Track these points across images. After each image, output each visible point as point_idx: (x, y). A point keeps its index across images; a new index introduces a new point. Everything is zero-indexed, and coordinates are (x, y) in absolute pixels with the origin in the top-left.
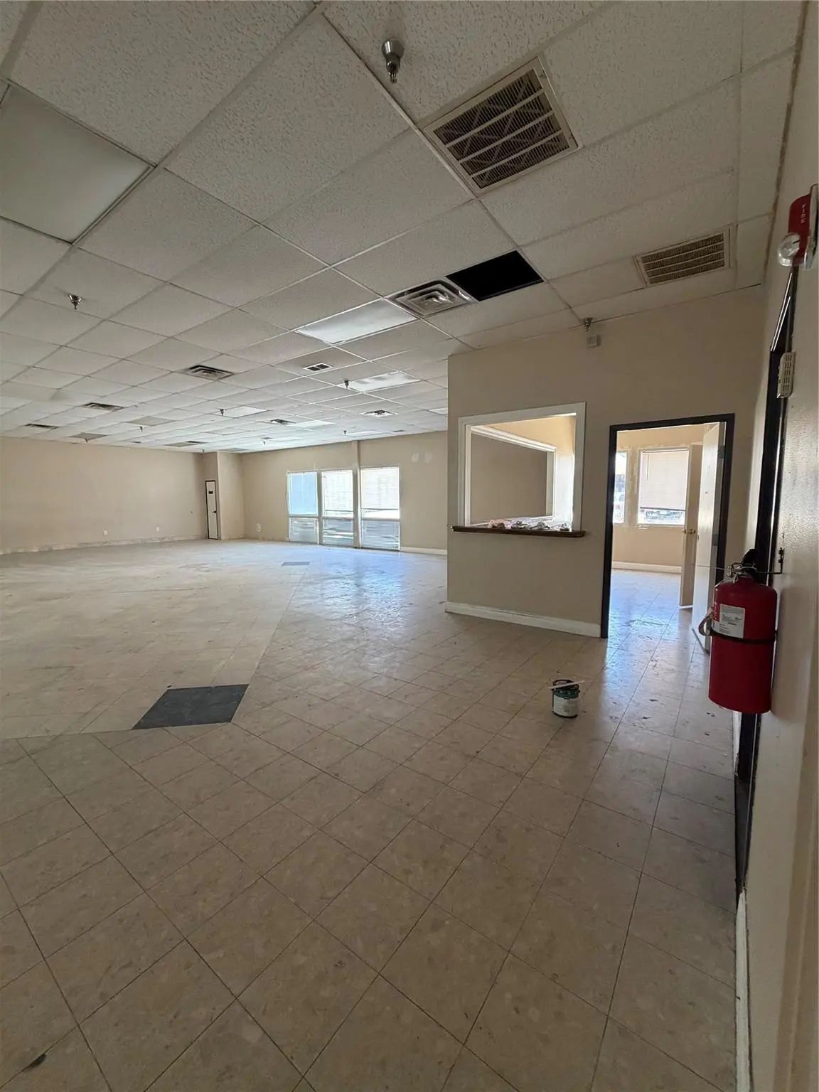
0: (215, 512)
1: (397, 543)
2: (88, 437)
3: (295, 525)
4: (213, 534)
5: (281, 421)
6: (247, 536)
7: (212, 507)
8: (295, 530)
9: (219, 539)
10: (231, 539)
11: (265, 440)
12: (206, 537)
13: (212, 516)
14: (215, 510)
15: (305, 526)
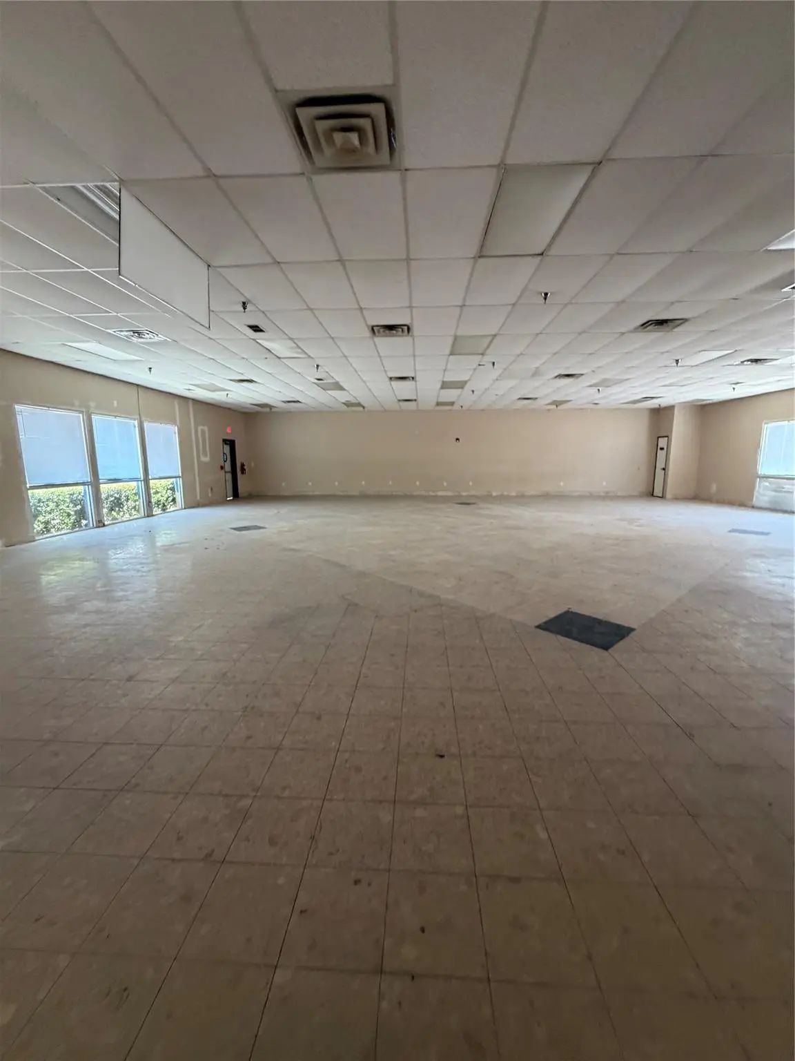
0: (664, 469)
2: (557, 403)
3: (766, 488)
4: (658, 491)
5: (756, 361)
6: (699, 495)
7: (660, 465)
8: (763, 493)
9: (663, 497)
10: (677, 499)
11: (734, 386)
12: (650, 493)
13: (659, 473)
14: (663, 466)
15: (778, 489)
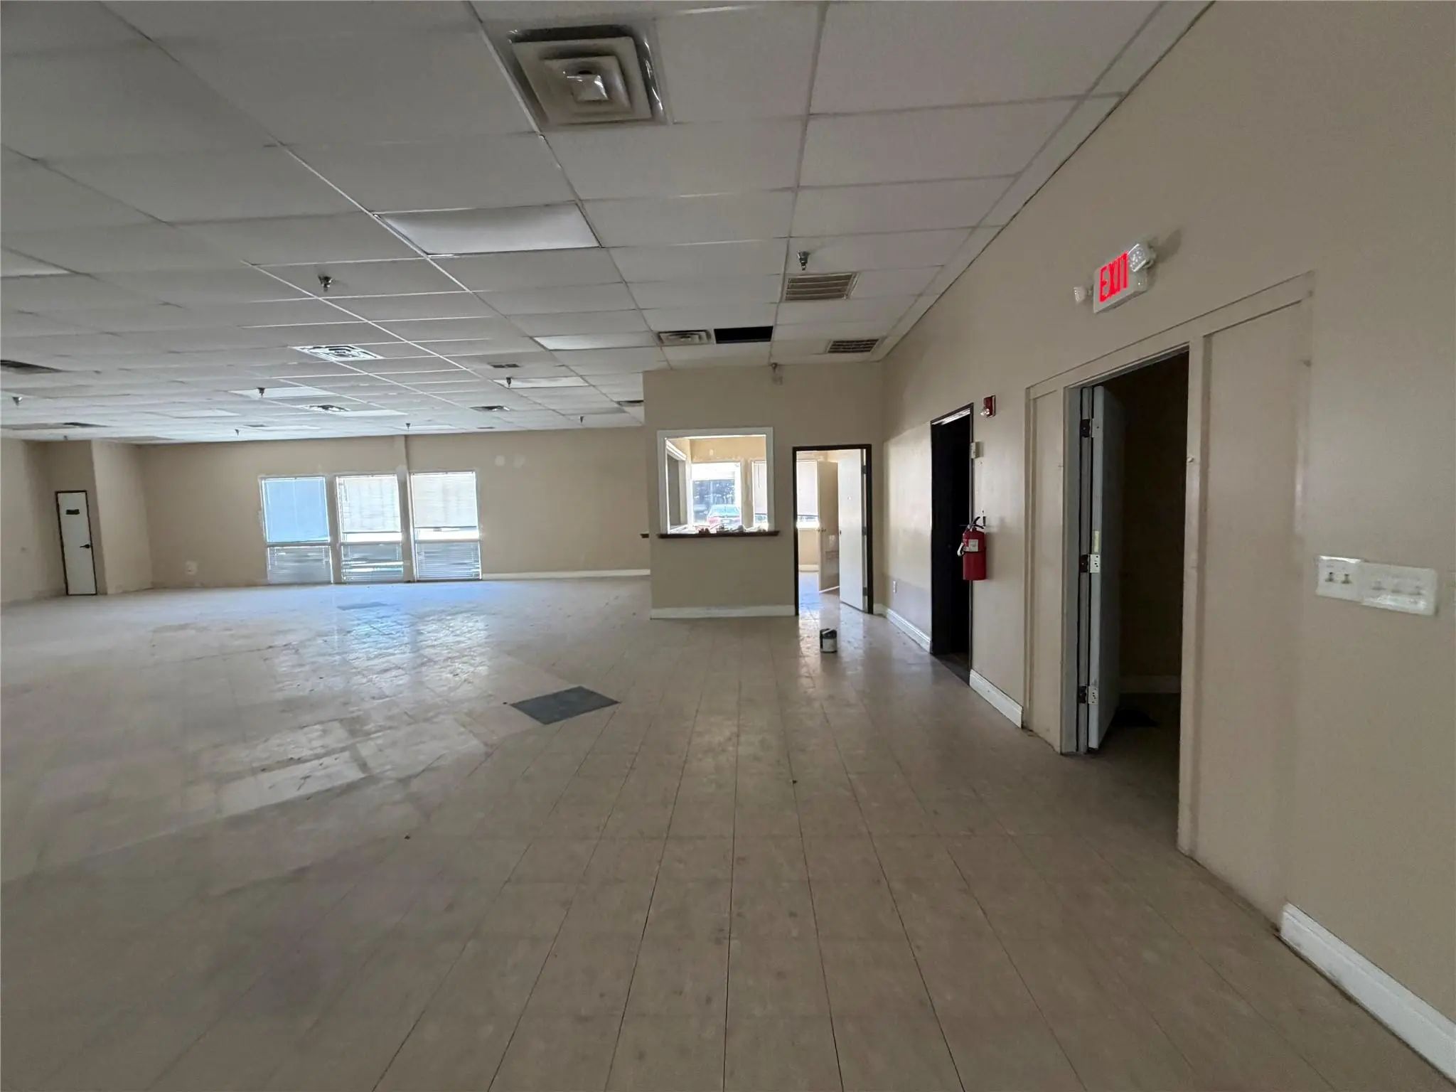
0: (88, 546)
1: (478, 569)
3: (281, 559)
4: (81, 586)
6: (160, 583)
7: (77, 539)
8: (279, 565)
9: (99, 592)
12: (62, 592)
14: (86, 543)
15: (301, 559)
